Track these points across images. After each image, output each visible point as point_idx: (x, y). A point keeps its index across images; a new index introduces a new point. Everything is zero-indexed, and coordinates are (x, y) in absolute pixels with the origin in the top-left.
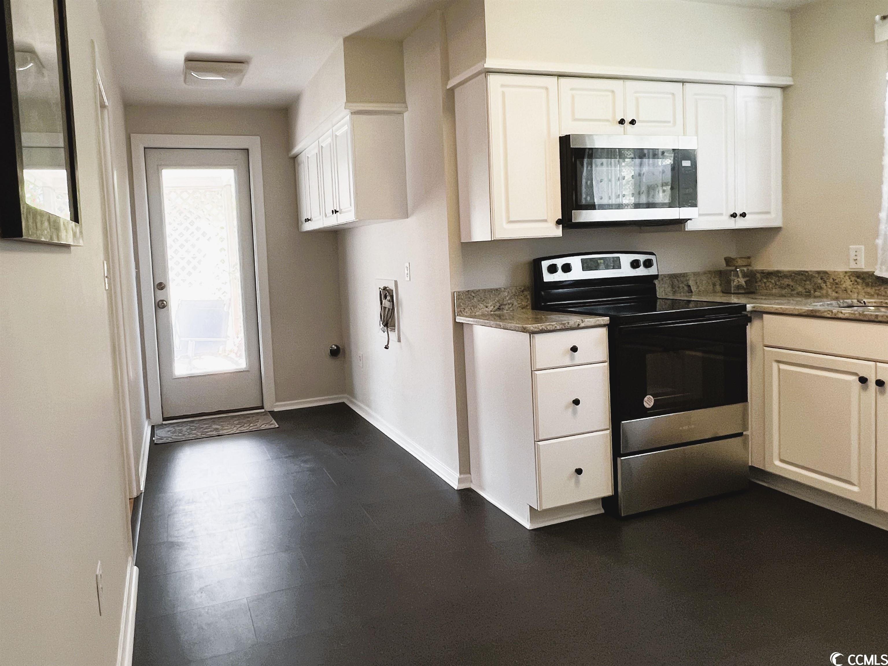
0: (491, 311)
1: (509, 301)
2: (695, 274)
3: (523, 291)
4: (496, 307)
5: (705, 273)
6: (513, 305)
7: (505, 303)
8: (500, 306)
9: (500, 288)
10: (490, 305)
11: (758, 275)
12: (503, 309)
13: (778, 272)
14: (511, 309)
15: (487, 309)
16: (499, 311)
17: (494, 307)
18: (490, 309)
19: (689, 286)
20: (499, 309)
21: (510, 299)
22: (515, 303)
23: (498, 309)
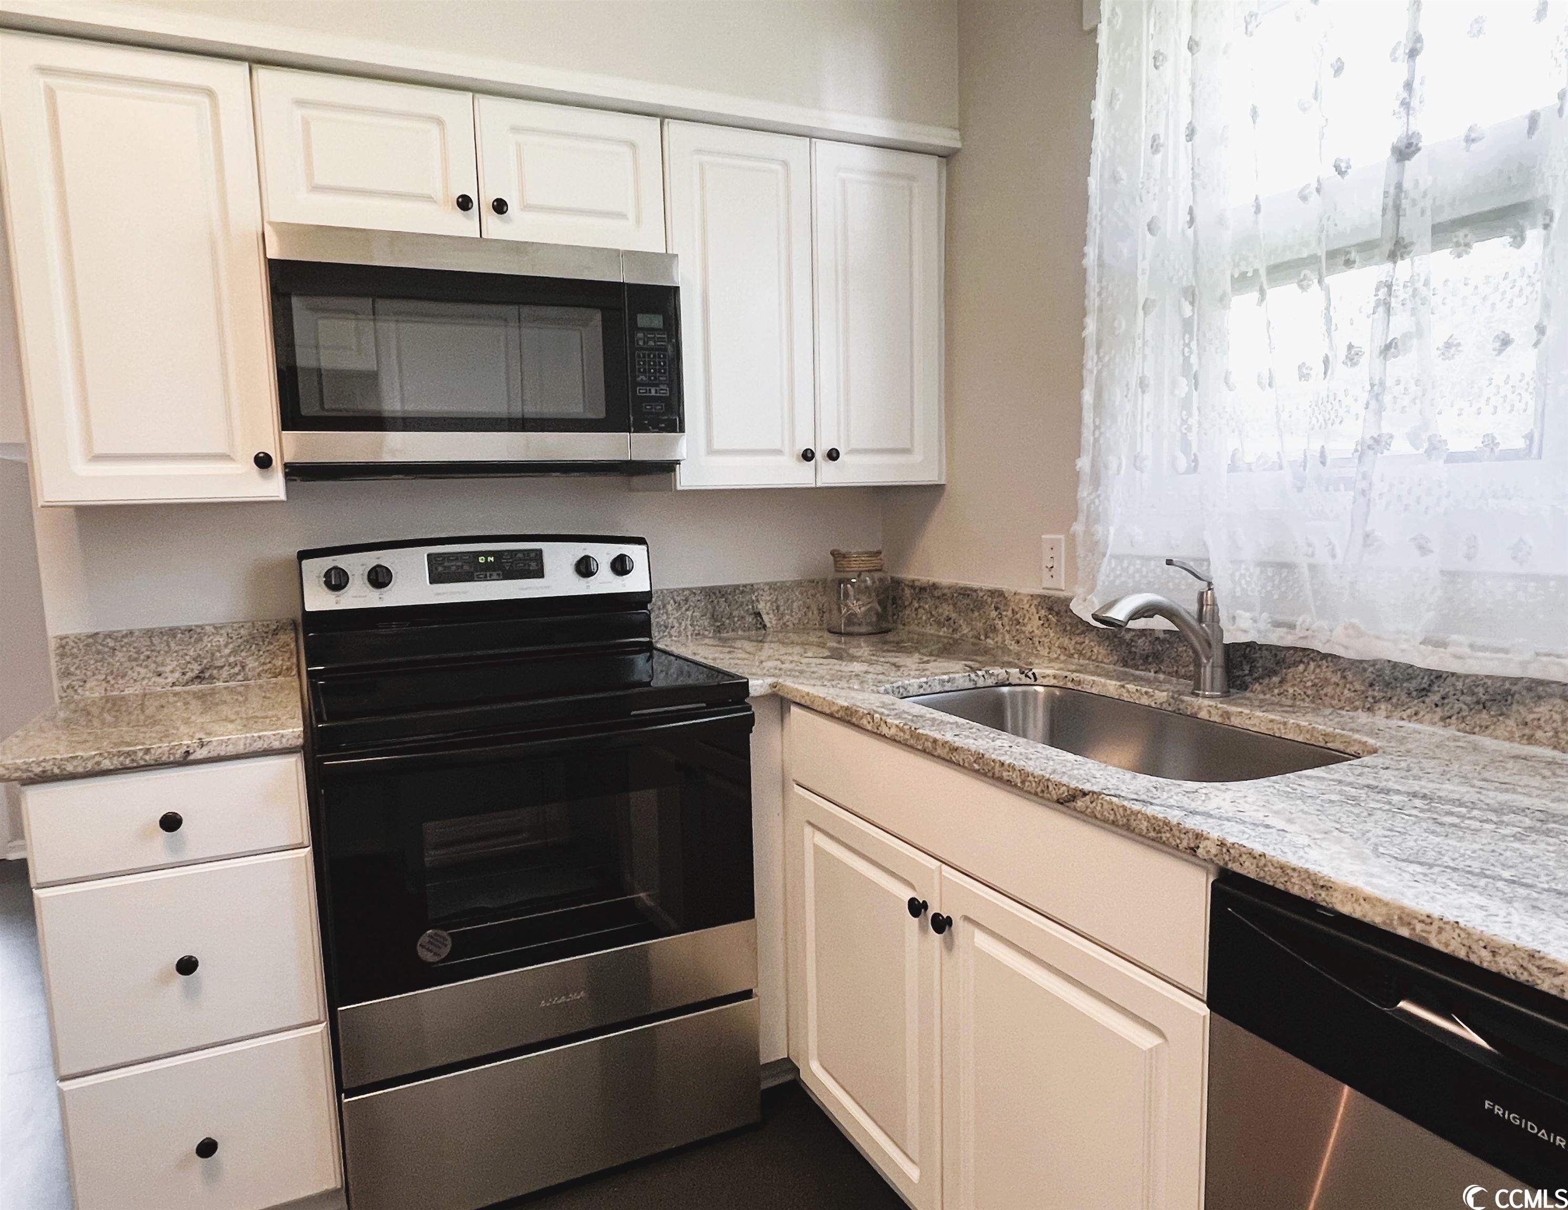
0: (174, 684)
1: (232, 659)
2: (773, 587)
3: (275, 632)
4: (190, 675)
5: (799, 584)
6: (243, 667)
7: (219, 663)
8: (202, 672)
9: (202, 627)
10: (169, 668)
11: (908, 592)
12: (212, 677)
13: (934, 586)
14: (240, 677)
15: (160, 680)
16: (200, 683)
17: (184, 674)
18: (170, 680)
19: (758, 614)
20: (199, 678)
21: (234, 652)
22: (251, 663)
23: (197, 677)
